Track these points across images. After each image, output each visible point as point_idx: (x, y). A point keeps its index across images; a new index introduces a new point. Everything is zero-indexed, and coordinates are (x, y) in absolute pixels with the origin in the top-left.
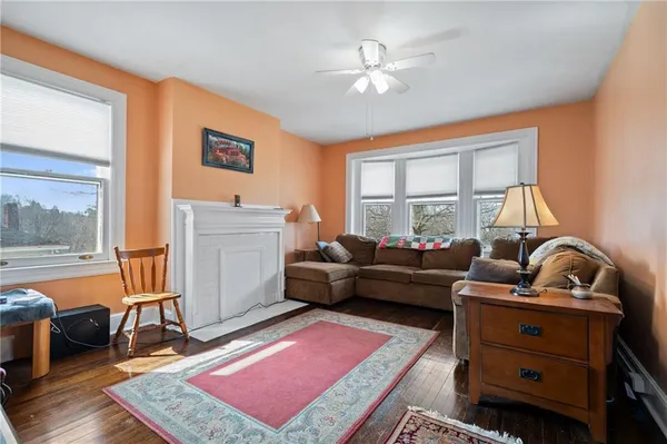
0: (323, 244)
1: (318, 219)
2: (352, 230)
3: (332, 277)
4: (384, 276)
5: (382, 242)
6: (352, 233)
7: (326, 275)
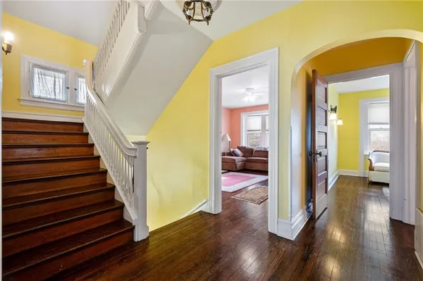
0: (232, 150)
1: (230, 140)
2: (244, 144)
3: (236, 161)
4: (256, 161)
5: (255, 148)
6: (244, 145)
7: (234, 160)
